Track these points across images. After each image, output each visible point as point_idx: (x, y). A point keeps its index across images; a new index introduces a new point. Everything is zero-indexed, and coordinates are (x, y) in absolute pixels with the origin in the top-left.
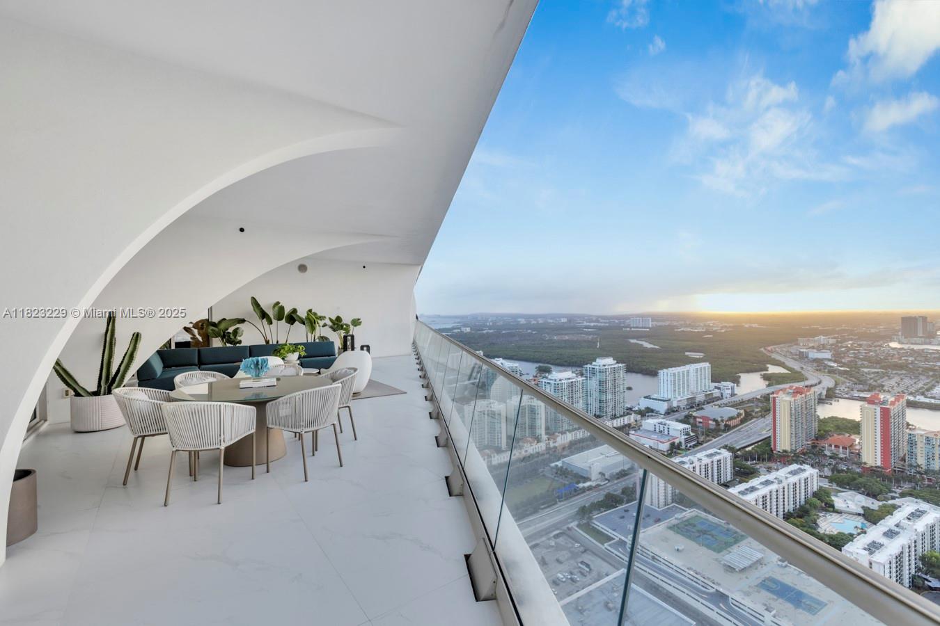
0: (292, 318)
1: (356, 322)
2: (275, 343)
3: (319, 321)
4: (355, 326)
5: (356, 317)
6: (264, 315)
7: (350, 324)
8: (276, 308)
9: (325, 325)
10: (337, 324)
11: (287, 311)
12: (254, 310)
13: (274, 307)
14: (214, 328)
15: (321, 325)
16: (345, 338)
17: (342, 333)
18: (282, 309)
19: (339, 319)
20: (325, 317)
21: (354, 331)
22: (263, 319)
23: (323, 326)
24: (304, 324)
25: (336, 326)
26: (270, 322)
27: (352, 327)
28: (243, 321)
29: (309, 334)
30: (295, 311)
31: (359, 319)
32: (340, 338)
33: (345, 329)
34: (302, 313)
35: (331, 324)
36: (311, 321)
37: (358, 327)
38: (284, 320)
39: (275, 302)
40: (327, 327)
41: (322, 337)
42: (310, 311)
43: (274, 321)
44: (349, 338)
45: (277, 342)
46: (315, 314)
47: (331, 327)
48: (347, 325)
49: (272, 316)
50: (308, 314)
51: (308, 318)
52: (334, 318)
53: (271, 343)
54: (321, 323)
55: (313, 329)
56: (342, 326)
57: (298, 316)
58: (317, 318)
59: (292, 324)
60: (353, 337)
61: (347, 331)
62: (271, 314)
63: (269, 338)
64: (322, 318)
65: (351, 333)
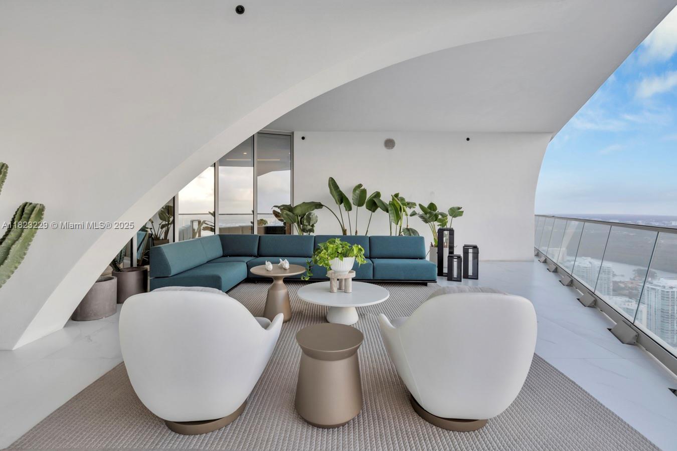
0: (374, 204)
1: (456, 212)
2: (353, 234)
3: (407, 209)
4: (455, 217)
5: (456, 205)
6: (342, 199)
7: (447, 213)
8: (358, 192)
9: (413, 214)
10: (430, 213)
11: (369, 195)
12: (331, 192)
13: (355, 190)
14: (289, 213)
15: (409, 214)
16: (441, 232)
17: (437, 225)
18: (364, 192)
19: (432, 206)
20: (415, 204)
21: (452, 223)
22: (341, 203)
23: (411, 215)
24: (388, 212)
25: (428, 215)
26: (349, 208)
27: (449, 218)
28: (319, 206)
29: (394, 225)
30: (378, 195)
31: (459, 208)
32: (434, 232)
33: (440, 221)
34: (386, 198)
35: (421, 212)
36: (396, 208)
37: (458, 218)
38: (365, 205)
39: (357, 184)
40: (416, 217)
41: (408, 230)
42: (397, 195)
43: (354, 207)
44: (446, 233)
45: (356, 232)
46: (402, 199)
47: (421, 217)
48: (443, 215)
49: (351, 201)
50: (393, 199)
51: (392, 204)
52: (426, 205)
53: (348, 234)
54: (409, 211)
55: (398, 218)
56: (436, 216)
57: (381, 201)
58: (404, 204)
59: (374, 212)
60: (451, 232)
61: (443, 222)
62: (350, 197)
63: (347, 227)
64: (411, 205)
65: (448, 226)
